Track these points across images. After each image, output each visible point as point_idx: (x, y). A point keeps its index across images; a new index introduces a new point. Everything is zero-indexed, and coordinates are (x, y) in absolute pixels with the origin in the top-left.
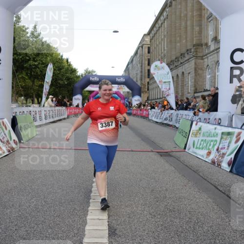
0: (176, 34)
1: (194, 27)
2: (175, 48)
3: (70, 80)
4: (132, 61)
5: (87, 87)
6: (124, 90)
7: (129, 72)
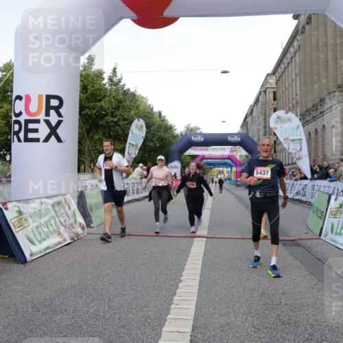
0: (312, 72)
1: (338, 60)
2: (312, 91)
3: (164, 141)
4: (251, 112)
5: (188, 149)
6: (240, 153)
7: (247, 128)
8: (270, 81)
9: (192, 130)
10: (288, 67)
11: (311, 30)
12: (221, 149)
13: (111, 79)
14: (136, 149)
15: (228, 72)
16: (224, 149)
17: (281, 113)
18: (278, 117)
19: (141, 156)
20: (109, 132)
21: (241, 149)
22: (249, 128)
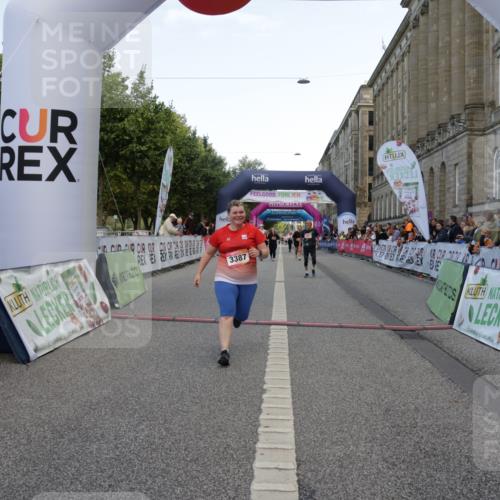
0: (427, 84)
1: (467, 69)
2: (427, 112)
3: (211, 181)
5: (245, 194)
6: (321, 201)
7: (330, 164)
8: (365, 96)
9: (249, 165)
10: (392, 76)
11: (426, 24)
12: (294, 194)
13: (135, 88)
15: (308, 82)
16: (299, 195)
20: (133, 166)
21: (323, 194)
22: (332, 163)
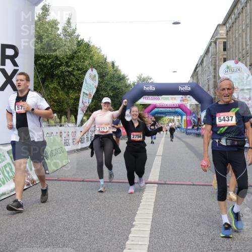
4: (201, 62)
5: (140, 99)
6: (190, 102)
7: (198, 78)
8: (221, 32)
9: (144, 80)
10: (239, 17)
12: (172, 98)
13: (65, 30)
14: (89, 98)
15: (180, 23)
16: (175, 99)
17: (231, 63)
18: (228, 67)
19: (95, 105)
20: (64, 82)
21: (191, 98)
22: (199, 78)
